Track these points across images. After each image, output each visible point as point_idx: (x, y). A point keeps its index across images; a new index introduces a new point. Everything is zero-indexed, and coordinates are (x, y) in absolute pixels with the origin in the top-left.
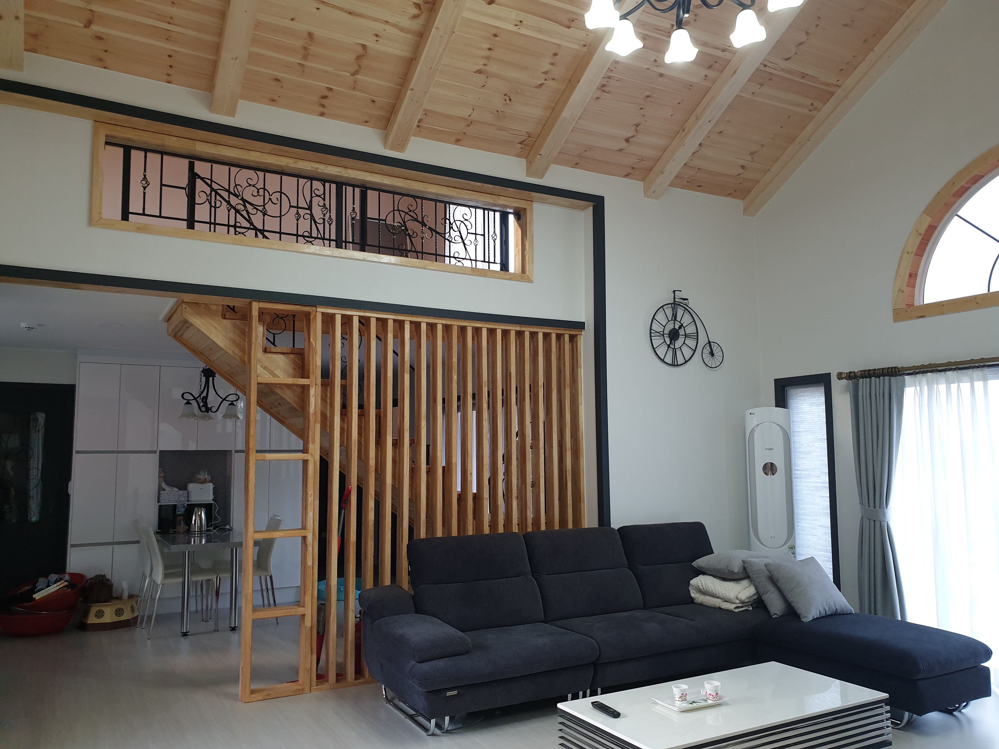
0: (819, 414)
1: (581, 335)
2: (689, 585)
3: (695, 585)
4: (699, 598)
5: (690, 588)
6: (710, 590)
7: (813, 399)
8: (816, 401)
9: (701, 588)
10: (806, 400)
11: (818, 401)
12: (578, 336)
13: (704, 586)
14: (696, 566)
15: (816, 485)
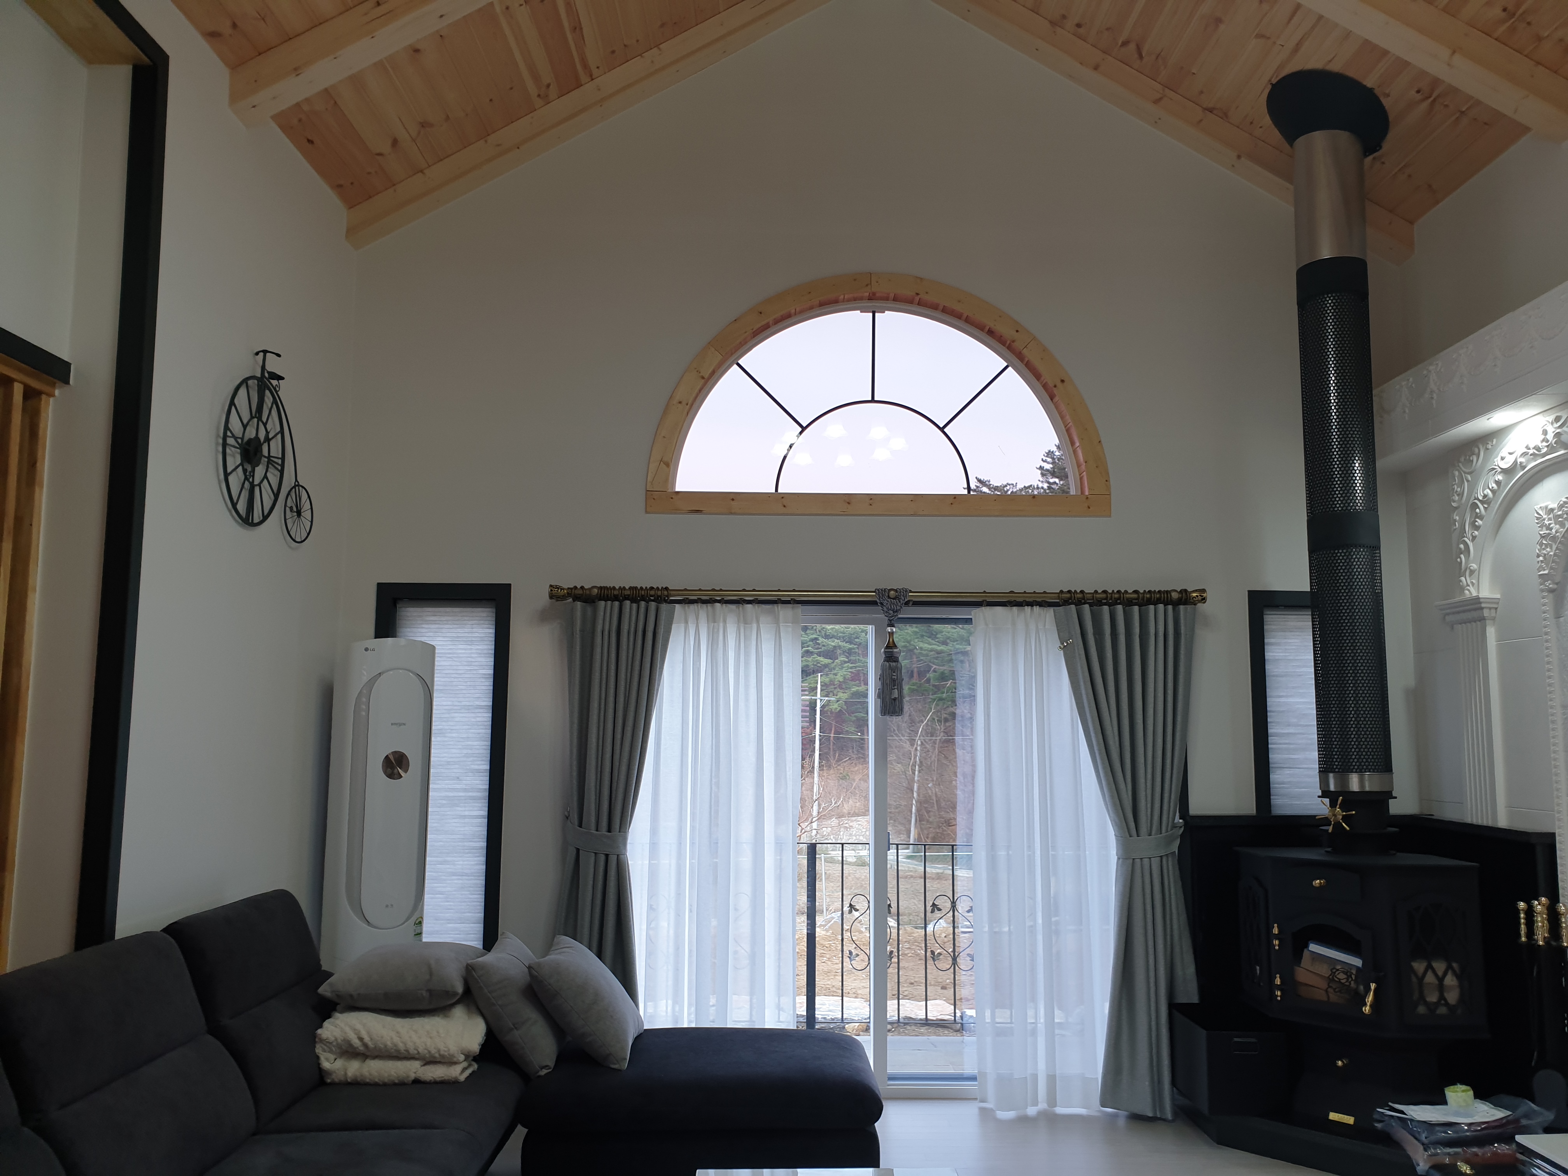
0: (470, 659)
1: (53, 395)
2: (315, 1042)
3: (336, 1039)
4: (346, 1070)
5: (319, 1050)
6: (389, 1043)
7: (459, 630)
8: (466, 635)
9: (355, 1046)
10: (444, 630)
11: (470, 635)
12: (44, 397)
13: (367, 1039)
14: (328, 994)
15: (451, 794)
